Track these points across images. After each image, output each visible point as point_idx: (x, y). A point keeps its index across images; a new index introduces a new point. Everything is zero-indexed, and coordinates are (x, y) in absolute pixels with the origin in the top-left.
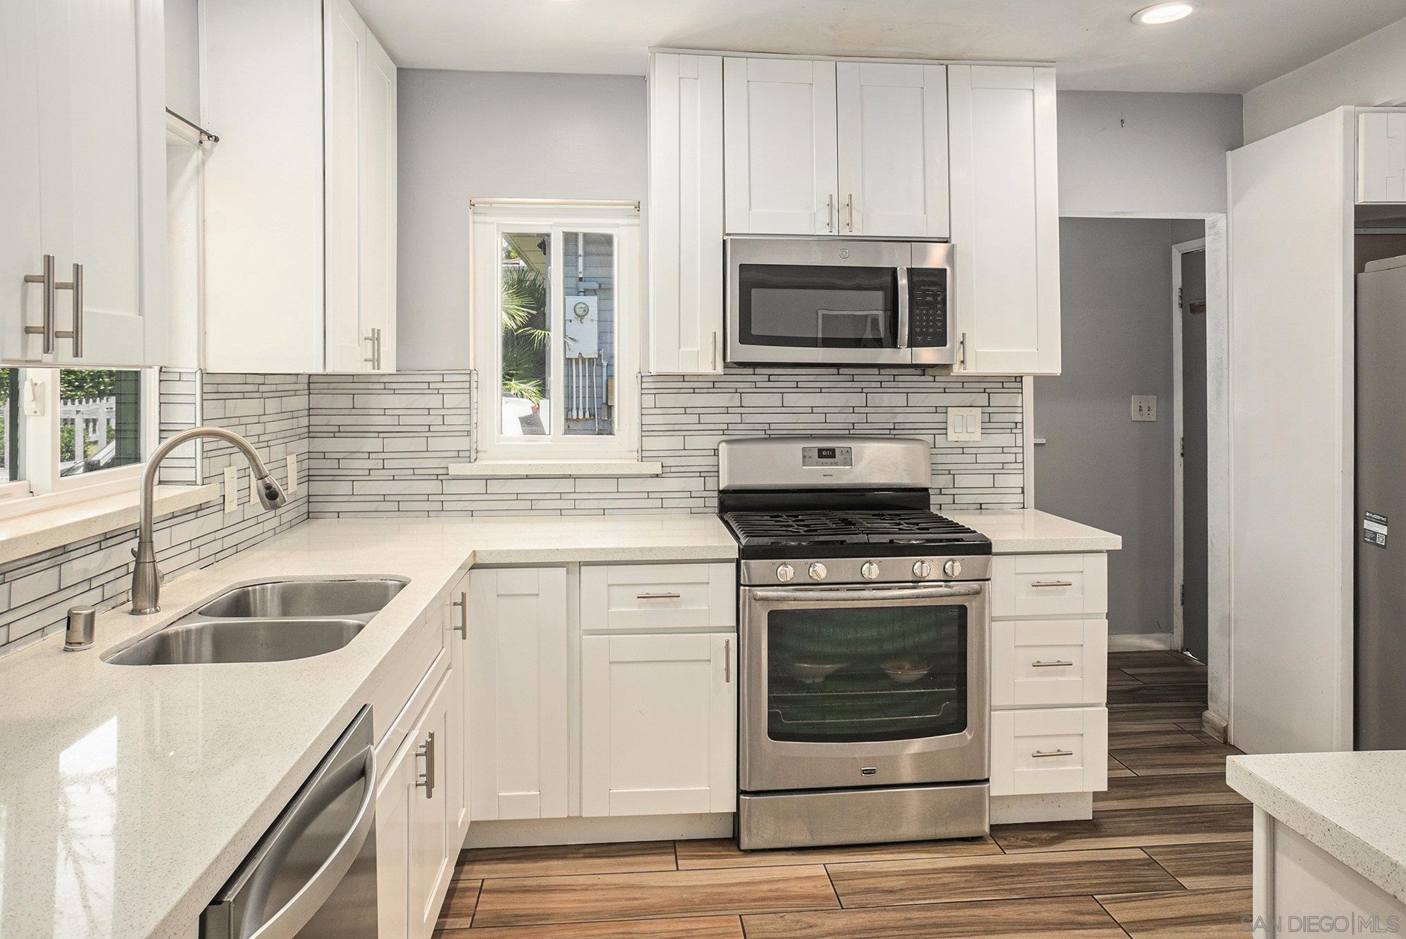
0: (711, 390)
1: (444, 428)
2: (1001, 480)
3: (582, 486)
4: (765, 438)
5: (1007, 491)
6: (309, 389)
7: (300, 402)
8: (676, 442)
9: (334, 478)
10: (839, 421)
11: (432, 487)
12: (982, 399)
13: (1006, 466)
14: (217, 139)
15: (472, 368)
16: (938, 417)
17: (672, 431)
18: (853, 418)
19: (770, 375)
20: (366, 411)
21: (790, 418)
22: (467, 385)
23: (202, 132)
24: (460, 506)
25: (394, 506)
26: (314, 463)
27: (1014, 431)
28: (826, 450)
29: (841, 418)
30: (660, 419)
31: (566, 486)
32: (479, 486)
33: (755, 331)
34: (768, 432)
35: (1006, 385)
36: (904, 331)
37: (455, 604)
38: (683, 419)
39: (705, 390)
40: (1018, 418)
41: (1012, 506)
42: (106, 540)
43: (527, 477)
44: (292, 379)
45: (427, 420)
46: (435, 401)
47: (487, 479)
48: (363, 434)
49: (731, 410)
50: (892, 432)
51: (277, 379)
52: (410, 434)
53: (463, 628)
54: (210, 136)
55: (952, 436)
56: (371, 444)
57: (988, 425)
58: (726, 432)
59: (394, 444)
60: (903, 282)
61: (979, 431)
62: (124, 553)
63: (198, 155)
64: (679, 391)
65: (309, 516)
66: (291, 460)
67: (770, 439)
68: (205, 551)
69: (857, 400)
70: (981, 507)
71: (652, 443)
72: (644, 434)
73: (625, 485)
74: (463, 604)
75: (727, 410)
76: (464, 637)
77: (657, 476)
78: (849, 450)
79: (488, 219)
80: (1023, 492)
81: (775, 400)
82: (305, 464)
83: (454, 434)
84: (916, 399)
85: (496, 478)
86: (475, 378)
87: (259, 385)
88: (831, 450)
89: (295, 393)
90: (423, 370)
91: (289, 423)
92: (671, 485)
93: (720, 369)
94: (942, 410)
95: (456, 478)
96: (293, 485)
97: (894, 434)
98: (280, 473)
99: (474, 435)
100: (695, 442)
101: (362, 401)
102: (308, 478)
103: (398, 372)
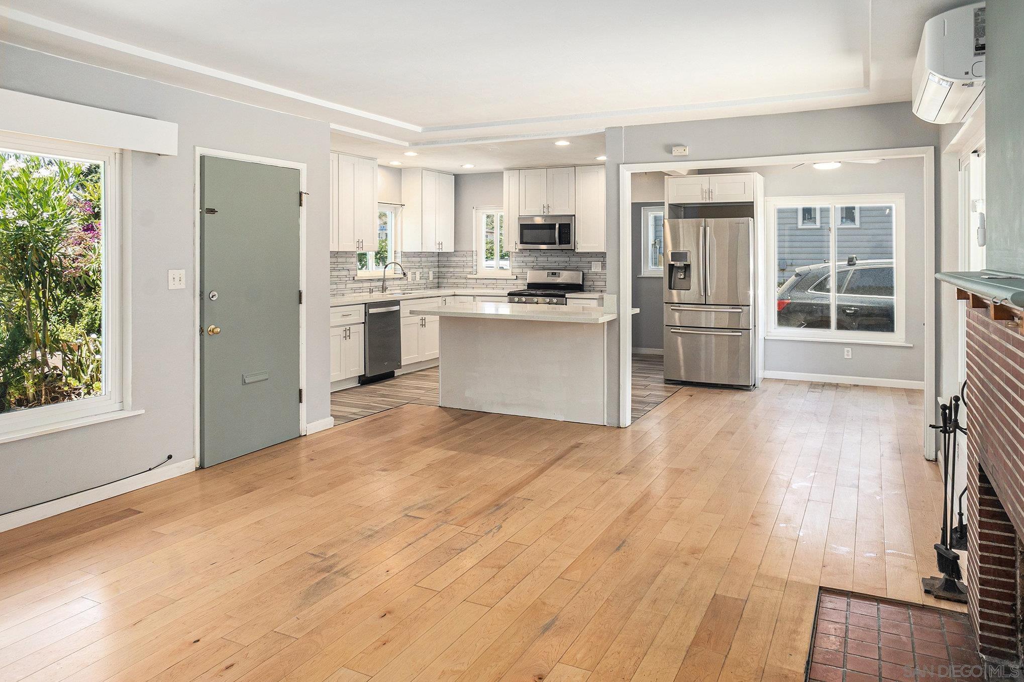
1: (467, 266)
3: (499, 281)
4: (542, 270)
6: (438, 256)
7: (436, 259)
8: (520, 270)
9: (444, 278)
11: (464, 281)
12: (602, 259)
14: (405, 206)
15: (474, 249)
16: (590, 265)
17: (519, 267)
18: (566, 264)
20: (451, 261)
21: (550, 264)
22: (472, 255)
23: (401, 205)
24: (470, 286)
25: (453, 285)
26: (440, 274)
28: (554, 273)
31: (494, 281)
32: (475, 281)
33: (525, 240)
34: (543, 268)
36: (557, 240)
38: (522, 264)
42: (379, 280)
43: (486, 279)
45: (463, 264)
46: (464, 259)
47: (476, 279)
48: (449, 267)
51: (425, 253)
52: (461, 267)
54: (403, 205)
55: (592, 270)
56: (452, 270)
57: (602, 267)
58: (532, 268)
59: (457, 270)
60: (557, 226)
61: (600, 268)
62: (381, 284)
63: (402, 209)
64: (521, 257)
65: (439, 286)
66: (431, 273)
67: (544, 270)
69: (567, 259)
71: (514, 270)
72: (513, 268)
73: (509, 282)
77: (516, 279)
78: (560, 273)
79: (479, 211)
81: (546, 259)
82: (437, 274)
83: (469, 267)
84: (583, 259)
85: (478, 279)
86: (475, 253)
87: (419, 254)
88: (556, 273)
89: (433, 257)
90: (462, 251)
91: (430, 264)
92: (519, 282)
93: (517, 251)
94: (590, 262)
95: (470, 279)
96: (431, 278)
97: (576, 269)
98: (427, 275)
99: (475, 268)
100: (525, 270)
101: (449, 259)
102: (438, 278)
103: (456, 251)
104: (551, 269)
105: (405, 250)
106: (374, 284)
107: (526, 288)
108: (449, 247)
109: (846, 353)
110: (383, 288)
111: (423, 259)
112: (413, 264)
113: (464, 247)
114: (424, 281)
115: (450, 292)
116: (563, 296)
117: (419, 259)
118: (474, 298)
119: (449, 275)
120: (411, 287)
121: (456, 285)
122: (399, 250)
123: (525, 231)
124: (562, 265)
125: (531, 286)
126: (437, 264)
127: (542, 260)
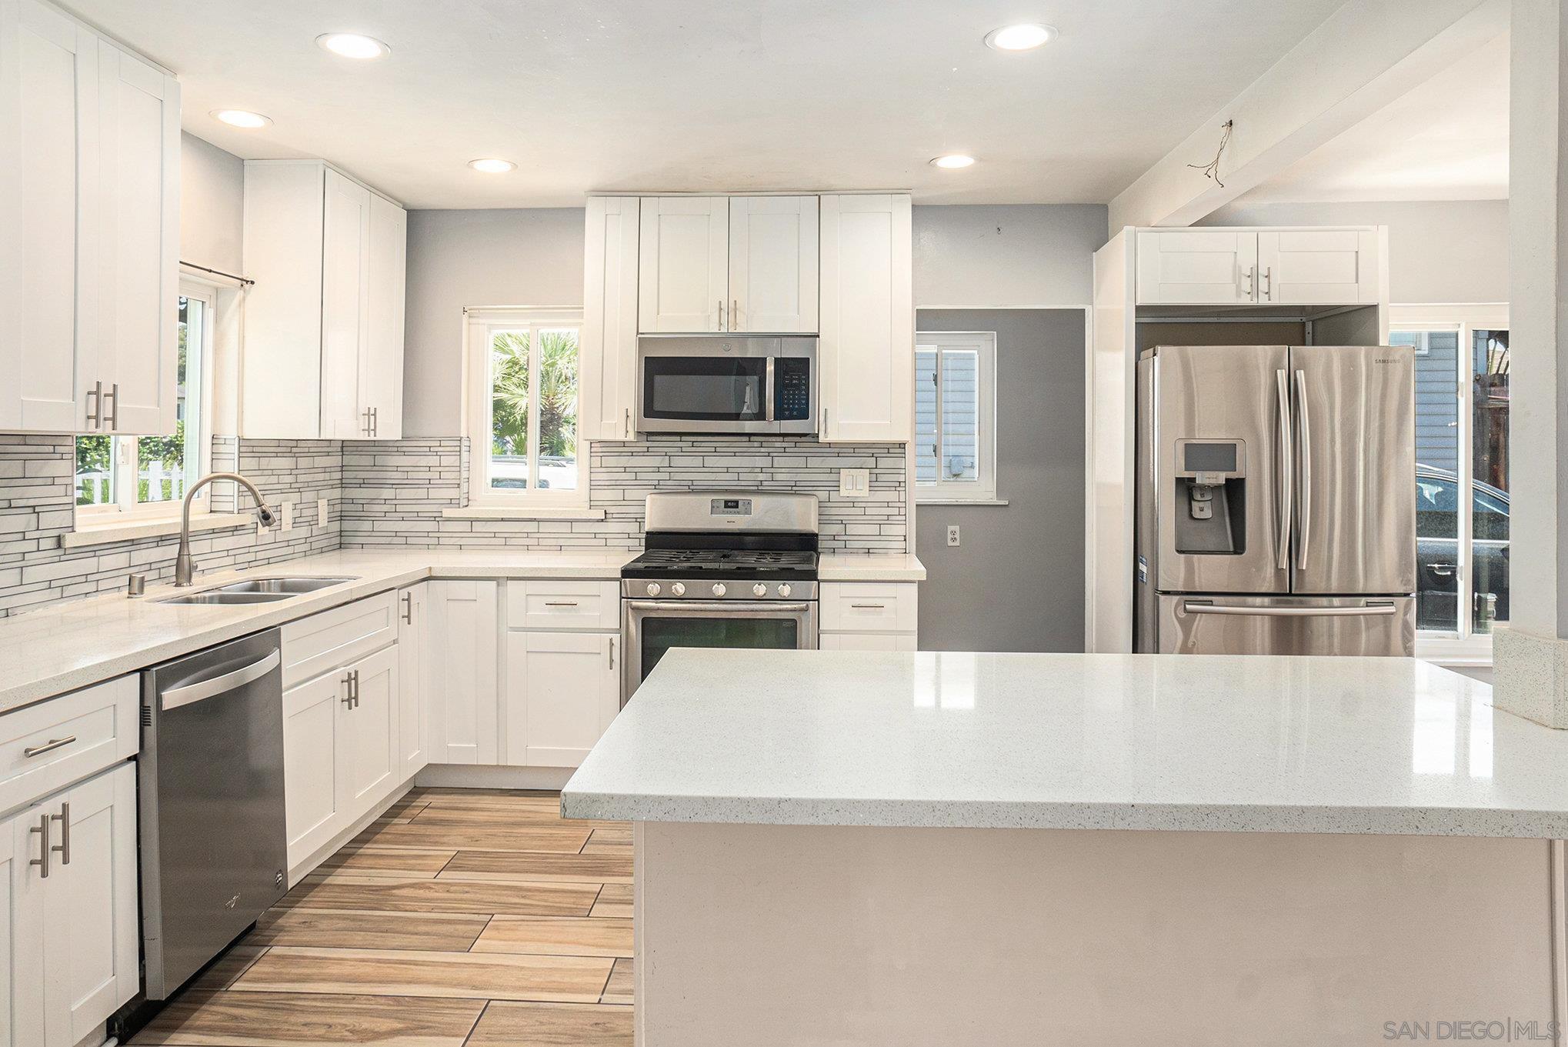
0: (646, 454)
1: (440, 481)
2: (886, 529)
3: (544, 528)
4: (689, 492)
5: (890, 538)
6: (342, 452)
7: (335, 461)
8: (617, 494)
9: (359, 518)
10: (748, 479)
11: (431, 526)
12: (871, 462)
13: (891, 518)
14: (252, 283)
15: (464, 434)
16: (833, 477)
17: (614, 485)
18: (761, 477)
19: (693, 442)
20: (384, 468)
21: (711, 476)
22: (458, 449)
23: (242, 280)
24: (452, 541)
25: (403, 540)
26: (345, 507)
27: (898, 489)
28: (731, 501)
29: (751, 476)
30: (605, 476)
31: (532, 527)
32: (466, 527)
33: (658, 406)
34: (691, 487)
35: (891, 451)
36: (770, 407)
37: (403, 600)
38: (623, 476)
39: (642, 454)
40: (901, 478)
41: (895, 551)
42: (162, 540)
43: (502, 520)
44: (327, 443)
45: (428, 475)
46: (433, 461)
47: (472, 521)
48: (380, 485)
49: (661, 470)
50: (794, 488)
51: (309, 444)
53: (409, 617)
54: (247, 282)
55: (844, 492)
56: (387, 493)
57: (874, 484)
58: (657, 487)
59: (406, 494)
60: (770, 368)
61: (867, 488)
62: (173, 551)
63: (240, 293)
64: (620, 454)
65: (341, 546)
66: (323, 504)
67: (693, 492)
68: (239, 559)
69: (765, 462)
70: (868, 552)
71: (598, 495)
72: (592, 487)
73: (577, 527)
74: (408, 600)
75: (658, 470)
76: (409, 623)
77: (602, 520)
78: (749, 503)
79: (480, 321)
80: (905, 540)
81: (698, 462)
82: (338, 508)
83: (448, 486)
84: (814, 462)
85: (478, 520)
86: (467, 444)
87: (291, 448)
88: (737, 502)
89: (328, 454)
90: (424, 438)
91: (321, 477)
92: (611, 527)
93: (631, 437)
94: (837, 471)
95: (449, 520)
96: (323, 521)
97: (793, 490)
98: (311, 512)
99: (464, 486)
100: (633, 494)
101: (379, 460)
102: (341, 518)
103: (404, 438)
104: (720, 492)
105: (254, 431)
106: (142, 556)
107: (643, 551)
108: (390, 429)
110: (178, 566)
111: (303, 462)
112: (274, 479)
113: (433, 425)
114: (303, 532)
115: (415, 563)
116: (812, 575)
117: (285, 463)
118: (498, 585)
119: (376, 508)
120: (268, 554)
121: (404, 542)
122: (230, 432)
123: (658, 378)
124: (754, 479)
125: (657, 540)
127: (690, 464)
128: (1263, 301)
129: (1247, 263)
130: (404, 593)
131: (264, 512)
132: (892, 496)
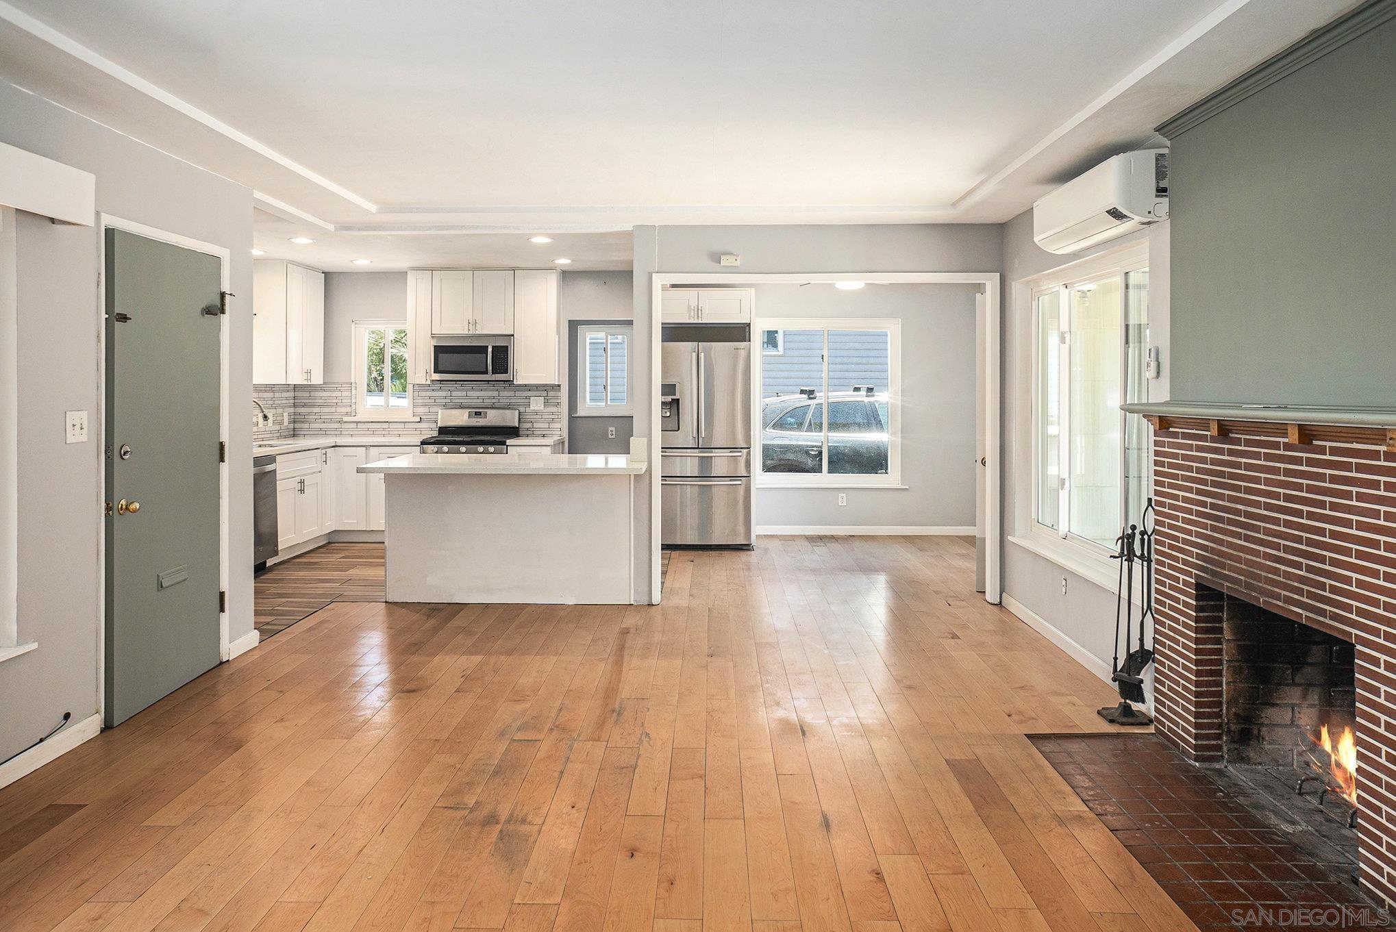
1: (342, 404)
2: (552, 425)
3: (392, 426)
4: (459, 408)
5: (556, 430)
6: (294, 390)
7: (291, 394)
8: (426, 409)
9: (303, 422)
10: (484, 402)
11: (337, 425)
12: (545, 393)
13: (555, 420)
15: (353, 381)
16: (527, 400)
17: (425, 405)
18: (494, 401)
20: (314, 398)
21: (471, 401)
22: (350, 388)
24: (347, 433)
25: (324, 433)
26: (296, 417)
27: (558, 406)
28: (478, 412)
29: (490, 401)
30: (421, 401)
31: (386, 425)
32: (354, 425)
33: (440, 368)
34: (460, 406)
35: (554, 388)
36: (490, 368)
37: (324, 454)
38: (430, 401)
39: (436, 390)
40: (559, 401)
41: (556, 435)
43: (372, 422)
44: (288, 386)
45: (336, 401)
46: (338, 394)
47: (357, 423)
48: (313, 406)
51: (280, 386)
52: (332, 406)
55: (532, 408)
56: (316, 410)
57: (546, 404)
58: (444, 406)
59: (326, 410)
60: (490, 350)
61: (543, 406)
64: (427, 390)
65: (294, 436)
66: (286, 415)
67: (462, 408)
69: (496, 394)
71: (417, 410)
72: (414, 406)
73: (408, 426)
74: (326, 454)
75: (445, 398)
76: (326, 461)
77: (418, 422)
78: (487, 413)
79: (361, 326)
80: (562, 430)
81: (464, 393)
82: (292, 417)
83: (346, 406)
84: (518, 394)
85: (360, 422)
86: (354, 385)
87: (271, 388)
88: (480, 412)
89: (288, 391)
90: (334, 383)
91: (285, 402)
92: (423, 425)
93: (429, 382)
94: (528, 398)
95: (346, 422)
96: (286, 423)
97: (509, 407)
98: (281, 418)
99: (353, 406)
100: (433, 409)
101: (312, 394)
103: (324, 383)
104: (473, 408)
107: (435, 434)
108: (317, 379)
109: (840, 499)
111: (277, 395)
112: (265, 402)
113: (338, 377)
114: (277, 427)
115: (331, 441)
116: (504, 443)
117: (270, 395)
118: (367, 449)
119: (311, 417)
120: (263, 436)
121: (325, 433)
123: (440, 355)
124: (488, 402)
125: (443, 430)
126: (293, 401)
127: (459, 394)
128: (700, 322)
129: (694, 304)
130: (324, 451)
131: (264, 415)
132: (554, 409)
